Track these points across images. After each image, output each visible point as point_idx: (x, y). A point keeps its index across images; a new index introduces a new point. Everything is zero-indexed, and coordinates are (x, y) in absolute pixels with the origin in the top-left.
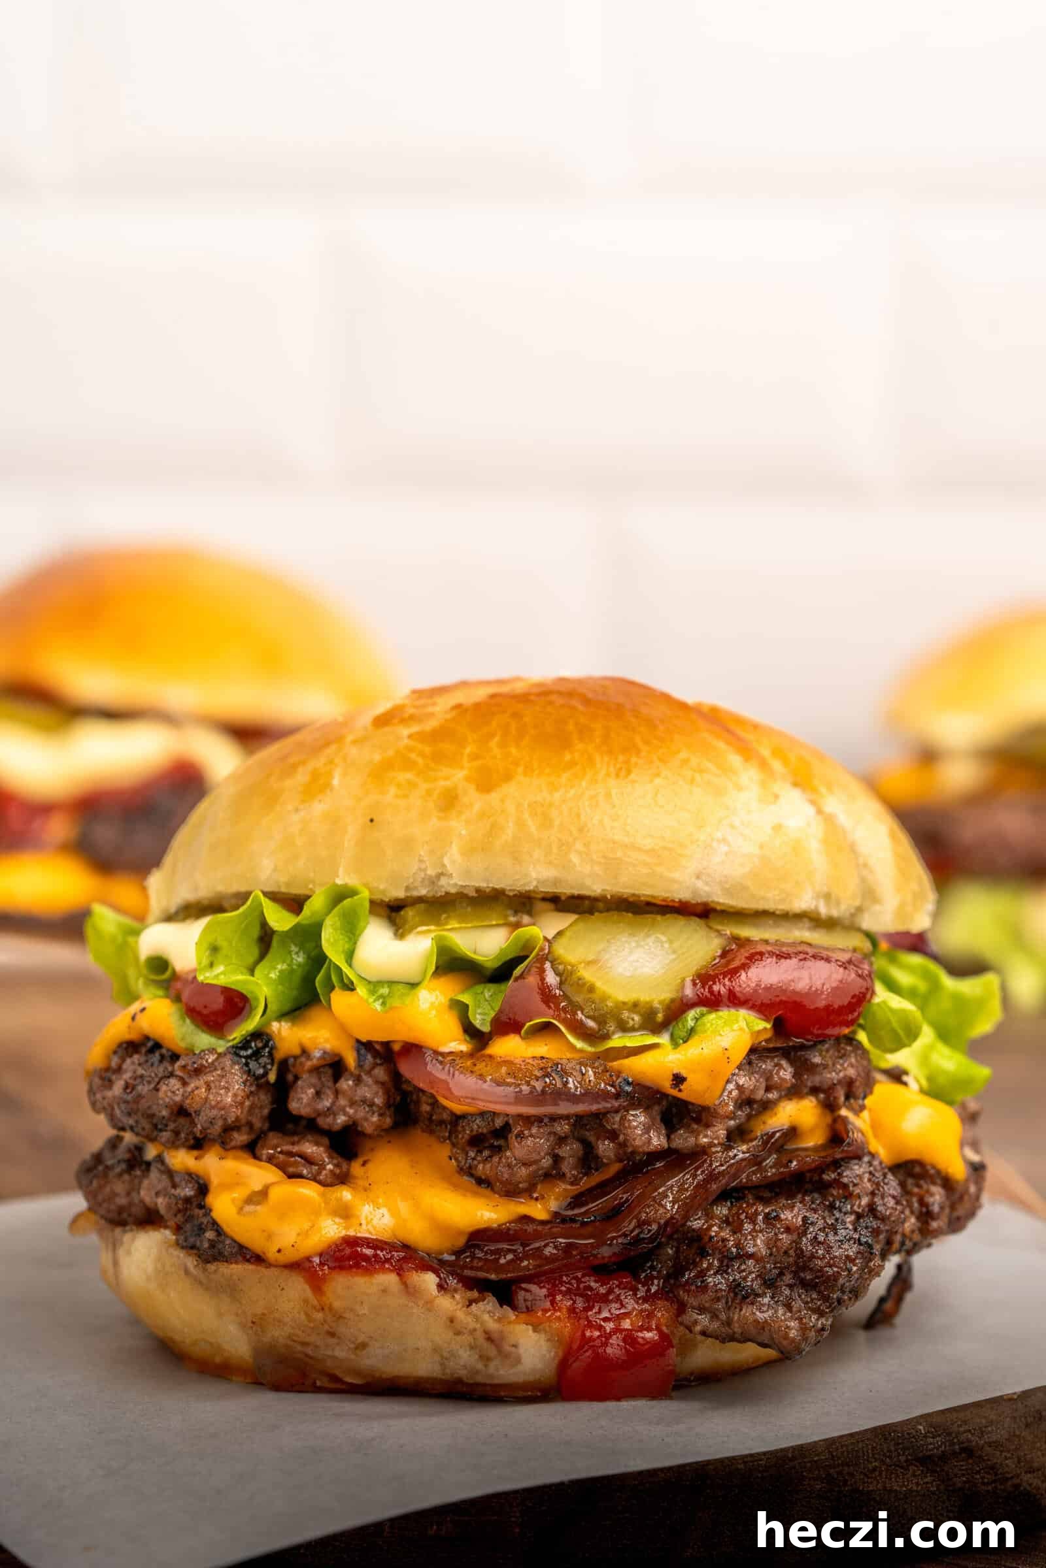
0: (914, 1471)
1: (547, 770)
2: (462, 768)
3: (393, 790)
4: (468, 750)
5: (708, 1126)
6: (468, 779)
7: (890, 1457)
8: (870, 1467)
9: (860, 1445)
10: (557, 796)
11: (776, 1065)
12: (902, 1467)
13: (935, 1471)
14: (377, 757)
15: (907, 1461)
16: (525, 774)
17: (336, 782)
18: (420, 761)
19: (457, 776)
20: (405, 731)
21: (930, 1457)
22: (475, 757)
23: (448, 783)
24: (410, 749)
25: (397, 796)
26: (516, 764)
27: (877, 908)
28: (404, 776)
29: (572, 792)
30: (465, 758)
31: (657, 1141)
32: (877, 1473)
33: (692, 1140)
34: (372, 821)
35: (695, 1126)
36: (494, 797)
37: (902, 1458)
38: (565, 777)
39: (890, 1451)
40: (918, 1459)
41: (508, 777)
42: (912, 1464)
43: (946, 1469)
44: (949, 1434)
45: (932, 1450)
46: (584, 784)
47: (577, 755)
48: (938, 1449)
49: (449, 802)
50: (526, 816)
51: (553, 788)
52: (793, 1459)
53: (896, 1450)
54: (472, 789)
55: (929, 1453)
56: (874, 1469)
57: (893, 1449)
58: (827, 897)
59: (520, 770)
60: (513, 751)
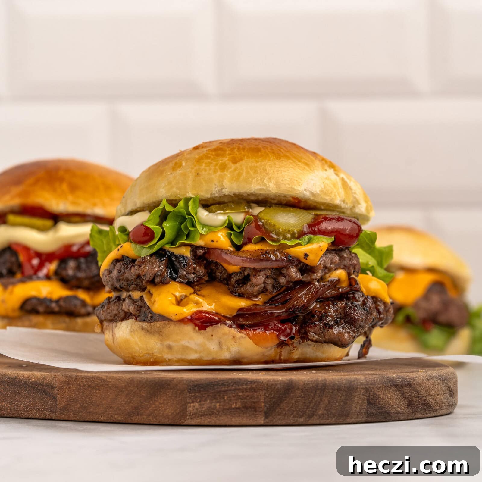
0: (393, 389)
1: (254, 157)
2: (226, 157)
3: (204, 165)
4: (227, 153)
5: (314, 273)
6: (229, 160)
7: (385, 383)
8: (379, 386)
9: (375, 379)
10: (258, 164)
11: (334, 256)
12: (389, 387)
13: (399, 390)
14: (197, 157)
15: (391, 385)
16: (247, 158)
17: (184, 164)
18: (212, 157)
19: (226, 160)
20: (205, 150)
21: (398, 385)
22: (229, 155)
23: (222, 162)
24: (207, 153)
25: (205, 166)
26: (244, 155)
27: (359, 206)
28: (207, 161)
29: (263, 163)
30: (227, 155)
31: (299, 276)
32: (381, 388)
33: (309, 278)
34: (198, 174)
35: (310, 273)
36: (238, 165)
37: (389, 384)
38: (260, 159)
39: (385, 381)
40: (394, 385)
41: (241, 159)
42: (392, 387)
43: (403, 390)
44: (404, 379)
45: (398, 383)
46: (267, 161)
47: (263, 154)
48: (400, 383)
49: (223, 167)
50: (249, 170)
51: (257, 162)
52: (354, 381)
53: (387, 381)
54: (231, 163)
55: (397, 384)
56: (380, 387)
57: (386, 381)
58: (344, 201)
59: (245, 157)
60: (243, 153)
